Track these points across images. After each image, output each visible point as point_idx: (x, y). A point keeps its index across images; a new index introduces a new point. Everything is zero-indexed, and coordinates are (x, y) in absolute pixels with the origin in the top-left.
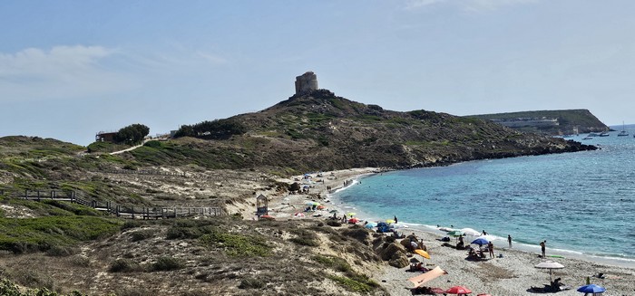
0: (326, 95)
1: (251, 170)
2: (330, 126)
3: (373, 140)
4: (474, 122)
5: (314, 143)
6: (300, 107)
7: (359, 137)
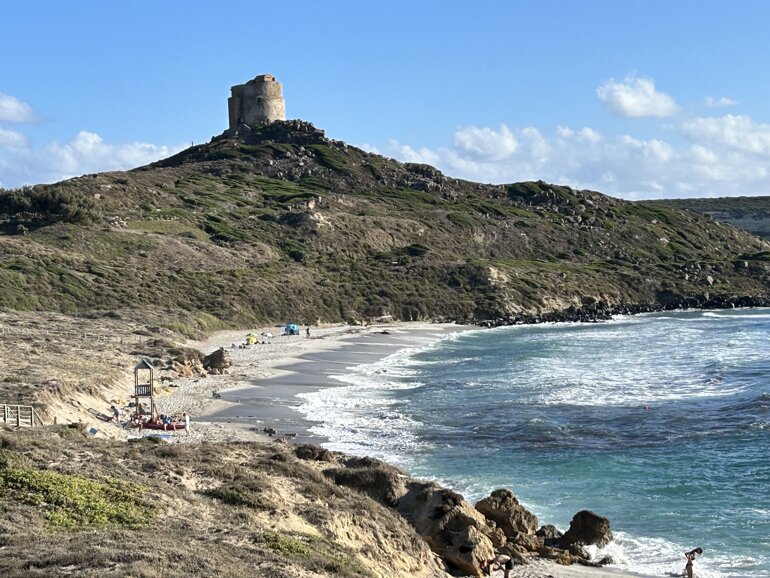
0: (303, 136)
1: (112, 316)
2: (308, 212)
3: (415, 251)
4: (662, 217)
5: (271, 253)
6: (238, 162)
7: (381, 241)
